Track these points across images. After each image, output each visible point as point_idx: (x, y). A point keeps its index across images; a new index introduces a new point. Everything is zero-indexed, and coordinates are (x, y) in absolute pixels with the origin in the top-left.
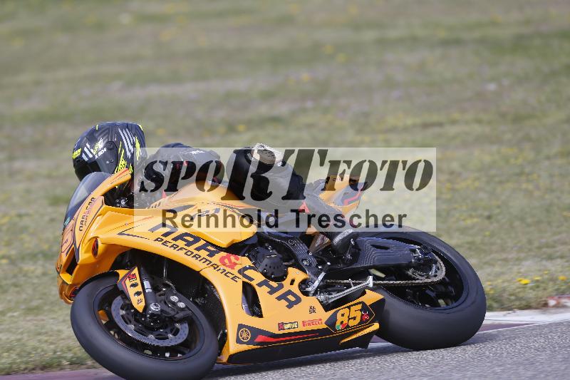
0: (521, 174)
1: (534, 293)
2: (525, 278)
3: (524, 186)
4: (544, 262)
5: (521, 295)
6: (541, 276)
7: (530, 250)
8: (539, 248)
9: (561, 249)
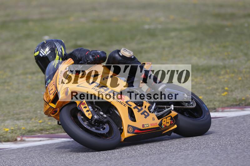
0: (5, 82)
1: (11, 135)
2: (7, 128)
3: (6, 88)
4: (15, 121)
5: (5, 136)
6: (14, 127)
7: (9, 116)
8: (13, 115)
9: (22, 115)
